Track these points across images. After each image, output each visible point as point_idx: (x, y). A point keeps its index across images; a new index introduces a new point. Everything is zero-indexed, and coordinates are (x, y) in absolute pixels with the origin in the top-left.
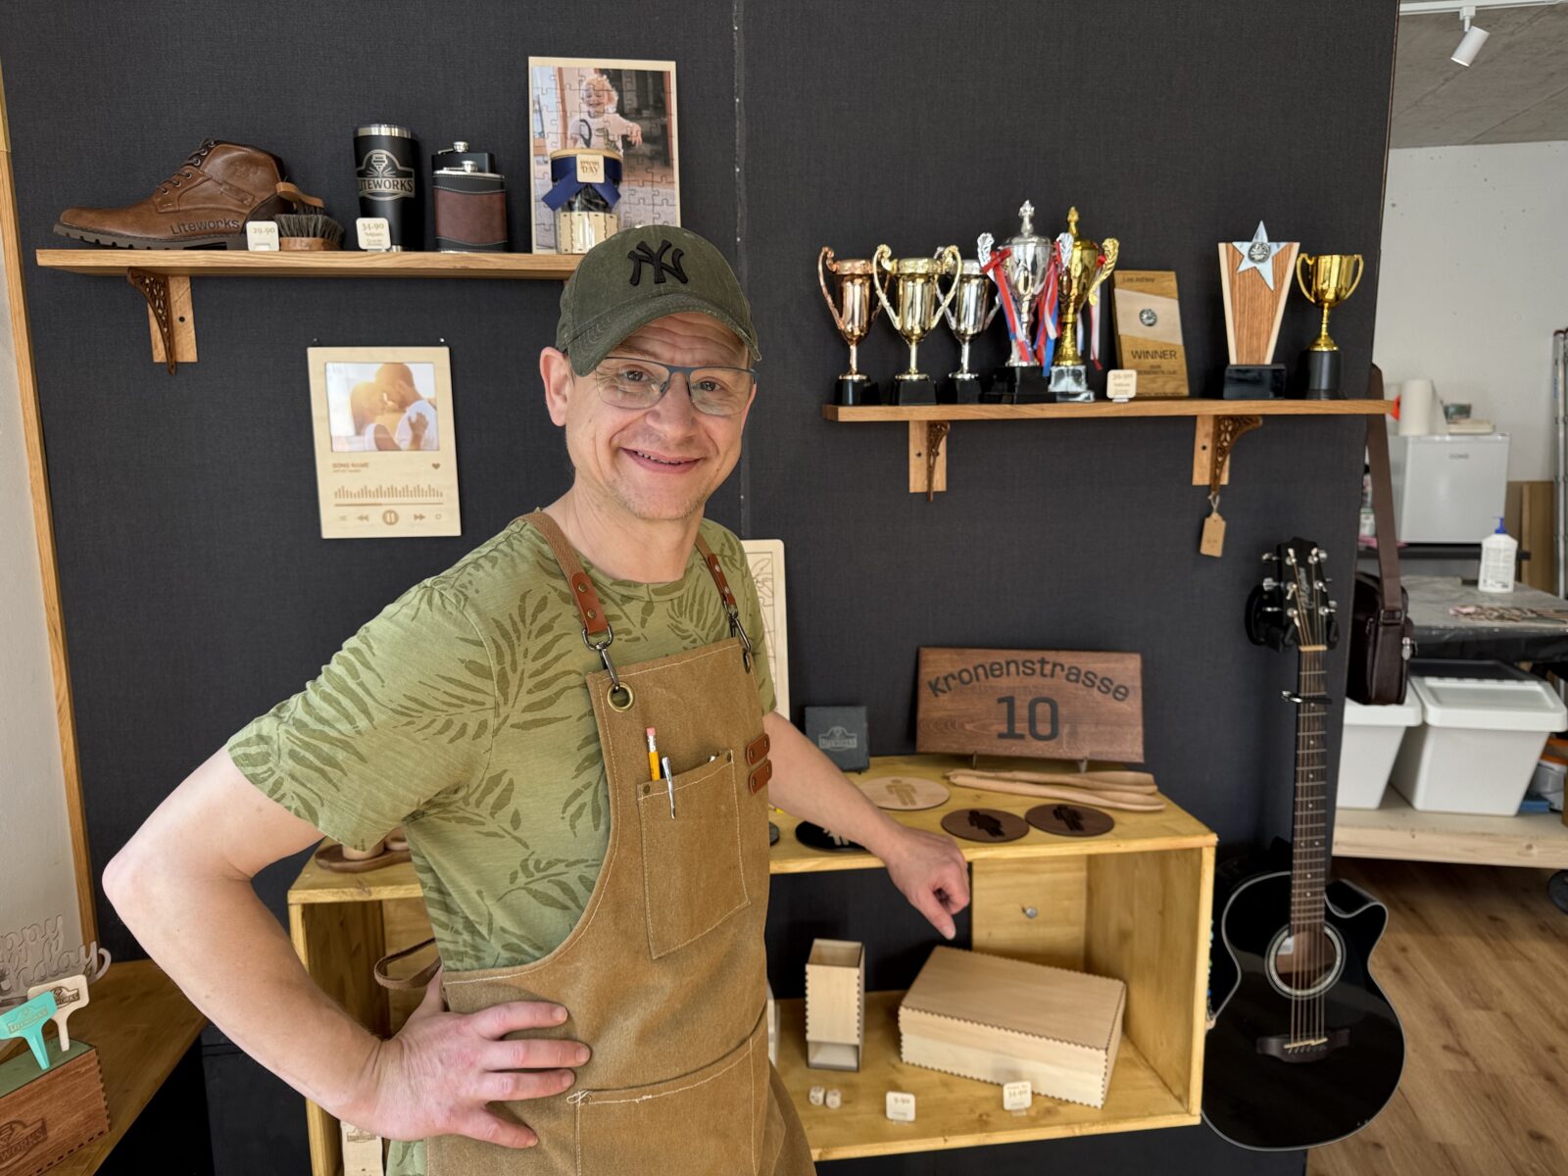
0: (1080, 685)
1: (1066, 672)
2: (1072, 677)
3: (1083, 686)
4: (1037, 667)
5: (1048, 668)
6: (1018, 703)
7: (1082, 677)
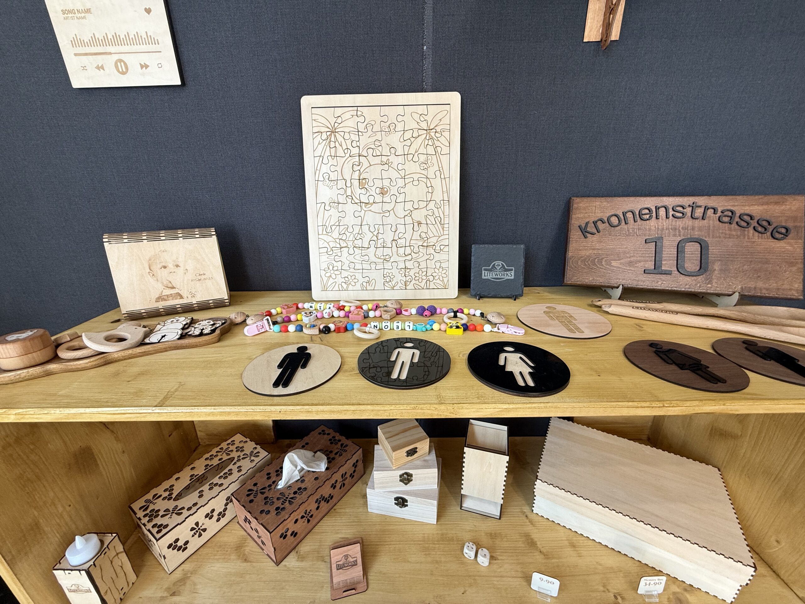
0: (734, 226)
1: (719, 214)
2: (726, 219)
3: (736, 227)
4: (688, 210)
5: (699, 212)
6: (666, 243)
7: (737, 219)
